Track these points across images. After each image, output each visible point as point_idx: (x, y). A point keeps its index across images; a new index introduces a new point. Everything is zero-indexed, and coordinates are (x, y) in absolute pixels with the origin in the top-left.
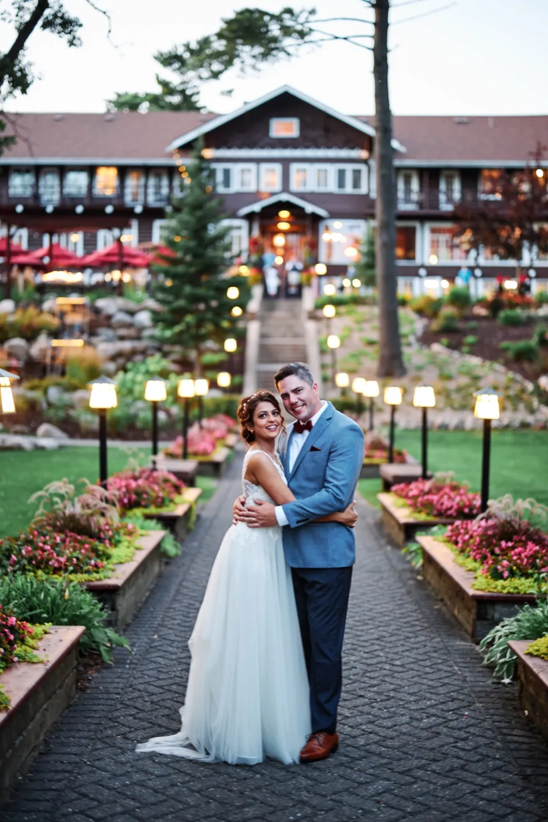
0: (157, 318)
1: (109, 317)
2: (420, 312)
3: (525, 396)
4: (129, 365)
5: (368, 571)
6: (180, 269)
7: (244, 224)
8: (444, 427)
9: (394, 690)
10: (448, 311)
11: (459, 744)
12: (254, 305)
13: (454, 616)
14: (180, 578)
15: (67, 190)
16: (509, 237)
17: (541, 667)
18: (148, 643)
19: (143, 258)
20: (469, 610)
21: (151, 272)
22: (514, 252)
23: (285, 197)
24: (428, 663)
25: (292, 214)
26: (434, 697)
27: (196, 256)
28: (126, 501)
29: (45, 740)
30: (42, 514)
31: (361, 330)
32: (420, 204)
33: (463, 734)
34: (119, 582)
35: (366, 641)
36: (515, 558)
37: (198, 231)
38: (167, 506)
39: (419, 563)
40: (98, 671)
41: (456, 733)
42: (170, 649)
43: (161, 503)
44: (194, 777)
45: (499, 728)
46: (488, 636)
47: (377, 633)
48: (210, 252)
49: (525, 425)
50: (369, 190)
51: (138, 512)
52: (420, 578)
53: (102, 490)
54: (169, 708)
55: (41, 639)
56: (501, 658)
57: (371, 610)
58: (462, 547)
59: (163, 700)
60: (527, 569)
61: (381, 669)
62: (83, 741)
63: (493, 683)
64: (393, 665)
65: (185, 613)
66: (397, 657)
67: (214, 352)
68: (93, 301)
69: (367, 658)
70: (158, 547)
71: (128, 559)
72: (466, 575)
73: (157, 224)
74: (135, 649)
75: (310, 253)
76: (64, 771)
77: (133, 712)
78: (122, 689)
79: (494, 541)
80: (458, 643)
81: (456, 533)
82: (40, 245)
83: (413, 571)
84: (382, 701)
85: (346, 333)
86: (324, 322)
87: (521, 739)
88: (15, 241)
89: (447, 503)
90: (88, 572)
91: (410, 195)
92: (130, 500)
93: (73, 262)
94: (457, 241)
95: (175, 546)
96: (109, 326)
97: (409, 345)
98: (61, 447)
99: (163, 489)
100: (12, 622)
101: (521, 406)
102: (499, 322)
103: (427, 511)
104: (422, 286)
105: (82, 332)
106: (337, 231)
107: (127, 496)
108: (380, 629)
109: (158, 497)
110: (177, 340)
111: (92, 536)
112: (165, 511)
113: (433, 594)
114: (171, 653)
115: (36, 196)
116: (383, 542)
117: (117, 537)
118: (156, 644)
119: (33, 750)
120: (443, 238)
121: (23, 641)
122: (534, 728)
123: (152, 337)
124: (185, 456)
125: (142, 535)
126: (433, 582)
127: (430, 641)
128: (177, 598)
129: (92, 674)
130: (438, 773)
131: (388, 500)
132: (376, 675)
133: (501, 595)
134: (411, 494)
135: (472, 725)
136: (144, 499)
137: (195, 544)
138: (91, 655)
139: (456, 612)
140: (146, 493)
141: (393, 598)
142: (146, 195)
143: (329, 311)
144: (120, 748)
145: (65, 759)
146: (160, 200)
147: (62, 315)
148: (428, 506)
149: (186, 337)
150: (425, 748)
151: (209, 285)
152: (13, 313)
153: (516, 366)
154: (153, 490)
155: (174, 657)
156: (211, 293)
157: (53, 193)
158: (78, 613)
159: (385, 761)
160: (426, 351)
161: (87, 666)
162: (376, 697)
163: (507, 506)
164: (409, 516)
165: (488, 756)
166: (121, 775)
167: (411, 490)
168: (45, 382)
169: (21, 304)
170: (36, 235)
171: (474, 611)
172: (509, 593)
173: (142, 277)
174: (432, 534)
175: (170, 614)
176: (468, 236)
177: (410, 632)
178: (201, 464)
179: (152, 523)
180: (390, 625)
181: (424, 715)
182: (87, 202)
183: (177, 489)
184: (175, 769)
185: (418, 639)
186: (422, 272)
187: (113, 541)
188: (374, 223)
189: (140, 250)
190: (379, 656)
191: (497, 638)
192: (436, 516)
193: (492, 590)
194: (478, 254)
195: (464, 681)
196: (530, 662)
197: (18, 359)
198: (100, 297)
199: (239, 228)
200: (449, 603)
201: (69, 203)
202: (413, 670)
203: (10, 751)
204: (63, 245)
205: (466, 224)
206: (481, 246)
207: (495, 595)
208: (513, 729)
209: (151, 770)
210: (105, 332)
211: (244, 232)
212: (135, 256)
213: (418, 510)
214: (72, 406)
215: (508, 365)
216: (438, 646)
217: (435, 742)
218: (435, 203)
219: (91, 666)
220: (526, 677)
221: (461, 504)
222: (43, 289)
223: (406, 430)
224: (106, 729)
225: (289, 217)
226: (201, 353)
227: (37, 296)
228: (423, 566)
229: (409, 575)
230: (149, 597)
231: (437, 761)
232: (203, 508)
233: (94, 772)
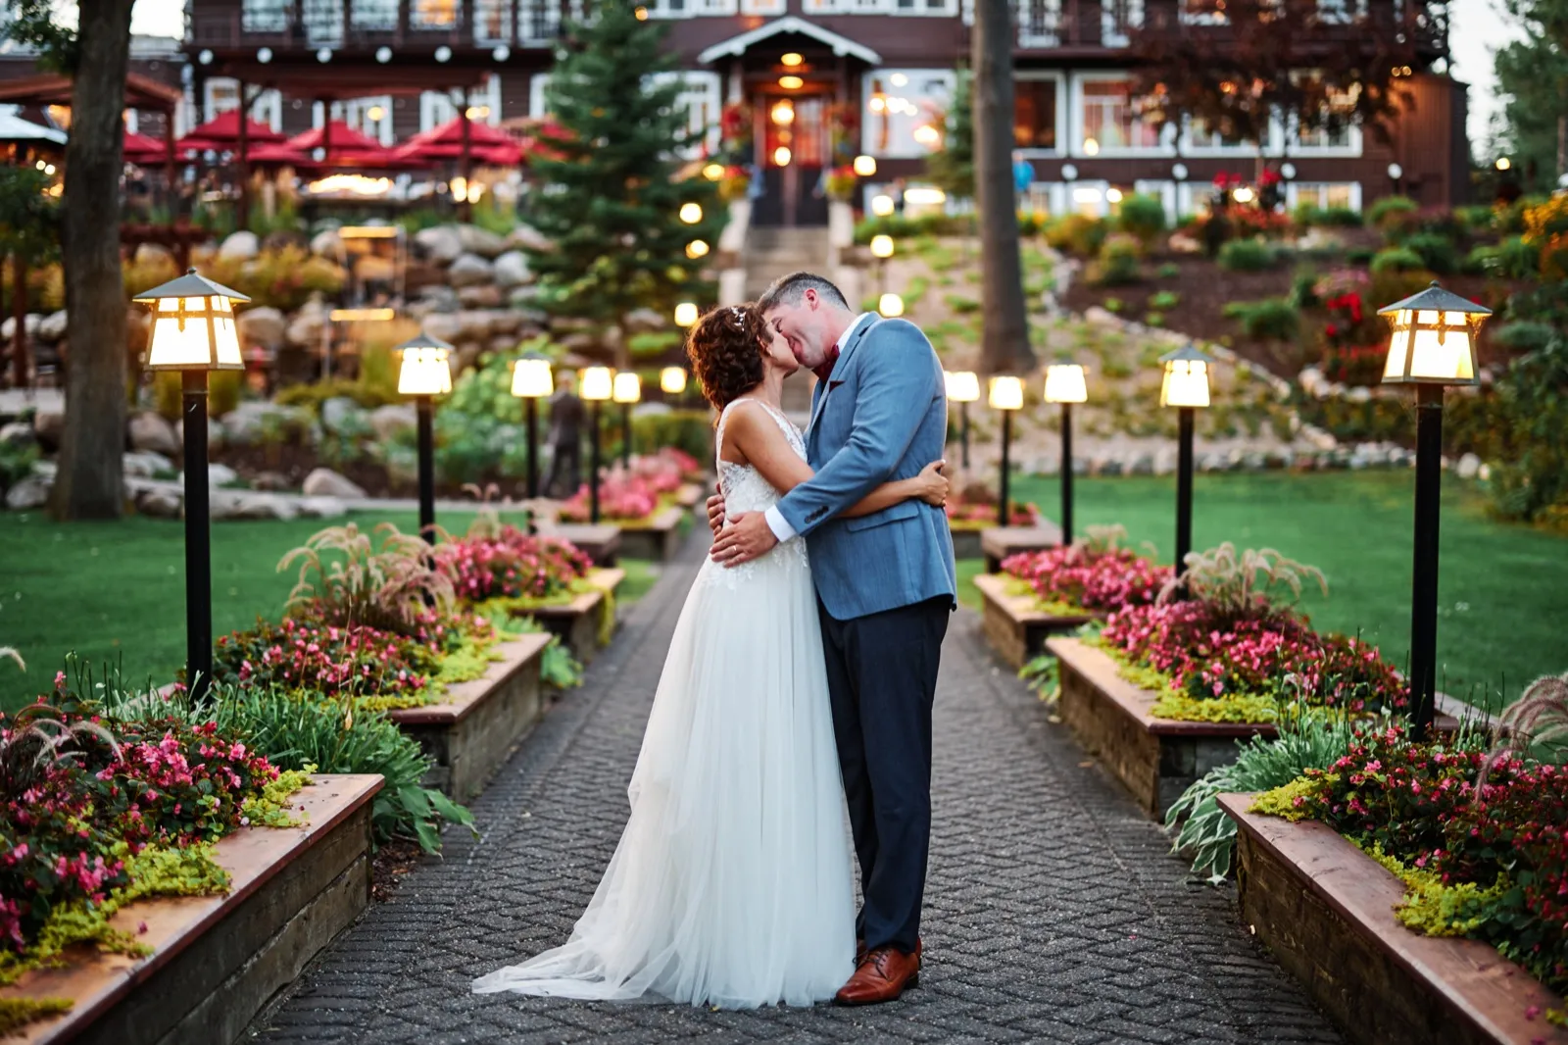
0: (540, 264)
1: (446, 264)
2: (1063, 248)
3: (1273, 408)
4: (486, 358)
5: (951, 709)
6: (586, 163)
7: (712, 80)
8: (1112, 470)
9: (993, 895)
10: (1118, 243)
11: (1117, 979)
12: (733, 238)
13: (1118, 778)
14: (580, 722)
15: (358, 17)
16: (1240, 97)
17: (1278, 831)
18: (512, 825)
19: (512, 145)
20: (1147, 761)
21: (526, 177)
22: (1249, 126)
23: (792, 25)
24: (1063, 853)
25: (806, 60)
26: (1072, 905)
27: (615, 138)
28: (473, 583)
29: (303, 977)
30: (304, 592)
31: (947, 284)
32: (1063, 35)
33: (1126, 963)
34: (456, 710)
35: (943, 819)
36: (1237, 659)
37: (620, 87)
38: (555, 594)
39: (1052, 693)
40: (412, 870)
41: (1113, 963)
42: (555, 834)
43: (543, 588)
44: (593, 1032)
45: (1196, 953)
46: (1182, 800)
47: (965, 805)
48: (643, 129)
49: (1273, 464)
50: (961, 8)
51: (498, 605)
52: (1054, 719)
53: (422, 543)
54: (550, 927)
55: (295, 793)
56: (1204, 836)
57: (955, 770)
58: (1134, 651)
59: (538, 913)
60: (1260, 678)
61: (971, 862)
62: (379, 977)
63: (1189, 883)
64: (995, 856)
65: (587, 777)
66: (1003, 844)
67: (654, 330)
68: (412, 232)
69: (943, 846)
70: (535, 661)
71: (473, 674)
72: (1141, 695)
73: (540, 83)
74: (486, 835)
75: (845, 136)
76: (338, 1023)
77: (479, 932)
78: (458, 897)
79: (1198, 634)
80: (1124, 821)
81: (1125, 626)
82: (308, 125)
83: (1042, 708)
84: (967, 913)
85: (916, 289)
86: (874, 269)
87: (1239, 970)
88: (256, 115)
89: (1109, 582)
90: (394, 691)
91: (1042, 18)
92: (480, 581)
93: (371, 156)
94: (1137, 106)
95: (572, 668)
96: (446, 282)
97: (1042, 311)
98: (351, 514)
99: (548, 564)
100: (237, 753)
101: (1266, 428)
102: (1221, 264)
103: (1070, 598)
104: (1068, 198)
105: (392, 295)
106: (900, 92)
107: (476, 573)
108: (972, 799)
109: (537, 577)
110: (579, 308)
111: (403, 632)
112: (552, 603)
113: (1079, 744)
114: (557, 840)
115: (298, 30)
116: (986, 661)
117: (452, 638)
118: (528, 826)
119: (281, 989)
120: (1109, 103)
121: (259, 793)
122: (1267, 954)
123: (531, 303)
124: (595, 518)
125: (504, 640)
126: (1078, 723)
127: (1069, 819)
128: (573, 754)
129: (399, 873)
130: (1074, 1025)
131: (994, 586)
132: (960, 871)
133: (1208, 724)
134: (1039, 569)
135: (1145, 949)
136: (509, 581)
137: (612, 669)
138: (398, 842)
139: (1123, 771)
140: (515, 570)
141: (999, 750)
142: (515, 23)
143: (882, 245)
144: (450, 989)
145: (343, 1005)
146: (544, 35)
147: (351, 260)
148: (1071, 588)
149: (596, 300)
150: (1050, 986)
151: (641, 197)
152: (253, 259)
153: (1255, 349)
154: (528, 565)
155: (562, 846)
156: (647, 211)
157: (327, 24)
158: (370, 758)
159: (969, 1006)
160: (1075, 323)
161: (390, 861)
162: (958, 905)
163: (1224, 563)
164: (1036, 608)
165: (1173, 998)
166: (452, 1029)
167: (1039, 563)
168: (318, 390)
169: (269, 241)
170: (298, 104)
171: (1156, 758)
172: (1224, 721)
173: (509, 185)
174: (1079, 635)
175: (556, 780)
176: (1158, 97)
177: (1029, 805)
178: (625, 534)
179: (528, 623)
180: (991, 793)
181: (1052, 935)
182: (398, 41)
183: (578, 568)
184: (555, 1019)
185: (1044, 816)
186: (1069, 171)
187: (445, 645)
188: (970, 75)
189: (506, 131)
190: (966, 842)
191: (1198, 800)
192: (1086, 607)
193: (1190, 717)
194: (1179, 134)
195: (1134, 880)
196: (1257, 824)
197: (264, 348)
198: (426, 224)
199: (703, 88)
200: (1109, 756)
201: (363, 43)
202: (1032, 863)
203: (233, 980)
204: (352, 122)
205: (1155, 73)
206: (1186, 115)
207: (1195, 725)
208: (1226, 954)
209: (509, 1021)
210: (436, 294)
211: (713, 97)
212: (496, 144)
213: (1052, 596)
214: (370, 436)
215: (1238, 347)
216: (1084, 826)
217: (1072, 976)
218: (1094, 34)
219: (398, 860)
220: (1252, 861)
221: (1138, 583)
222: (314, 210)
223: (1038, 476)
224: (424, 958)
225: (801, 65)
226: (628, 332)
227: (301, 224)
228: (1061, 699)
229: (1033, 715)
230: (517, 753)
231: (1073, 1006)
232: (629, 611)
233: (398, 1024)
